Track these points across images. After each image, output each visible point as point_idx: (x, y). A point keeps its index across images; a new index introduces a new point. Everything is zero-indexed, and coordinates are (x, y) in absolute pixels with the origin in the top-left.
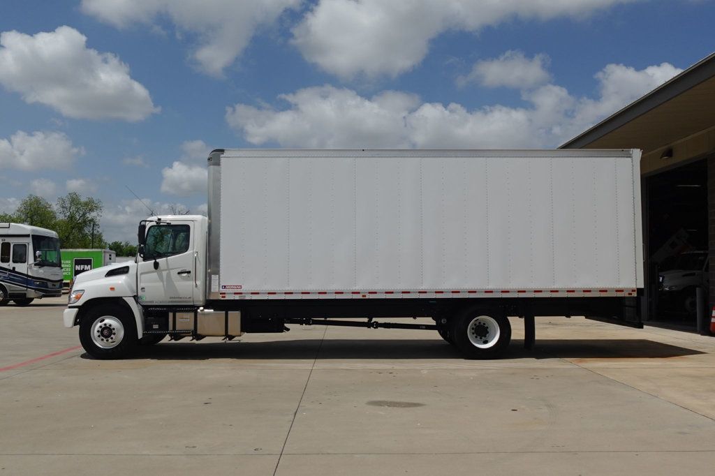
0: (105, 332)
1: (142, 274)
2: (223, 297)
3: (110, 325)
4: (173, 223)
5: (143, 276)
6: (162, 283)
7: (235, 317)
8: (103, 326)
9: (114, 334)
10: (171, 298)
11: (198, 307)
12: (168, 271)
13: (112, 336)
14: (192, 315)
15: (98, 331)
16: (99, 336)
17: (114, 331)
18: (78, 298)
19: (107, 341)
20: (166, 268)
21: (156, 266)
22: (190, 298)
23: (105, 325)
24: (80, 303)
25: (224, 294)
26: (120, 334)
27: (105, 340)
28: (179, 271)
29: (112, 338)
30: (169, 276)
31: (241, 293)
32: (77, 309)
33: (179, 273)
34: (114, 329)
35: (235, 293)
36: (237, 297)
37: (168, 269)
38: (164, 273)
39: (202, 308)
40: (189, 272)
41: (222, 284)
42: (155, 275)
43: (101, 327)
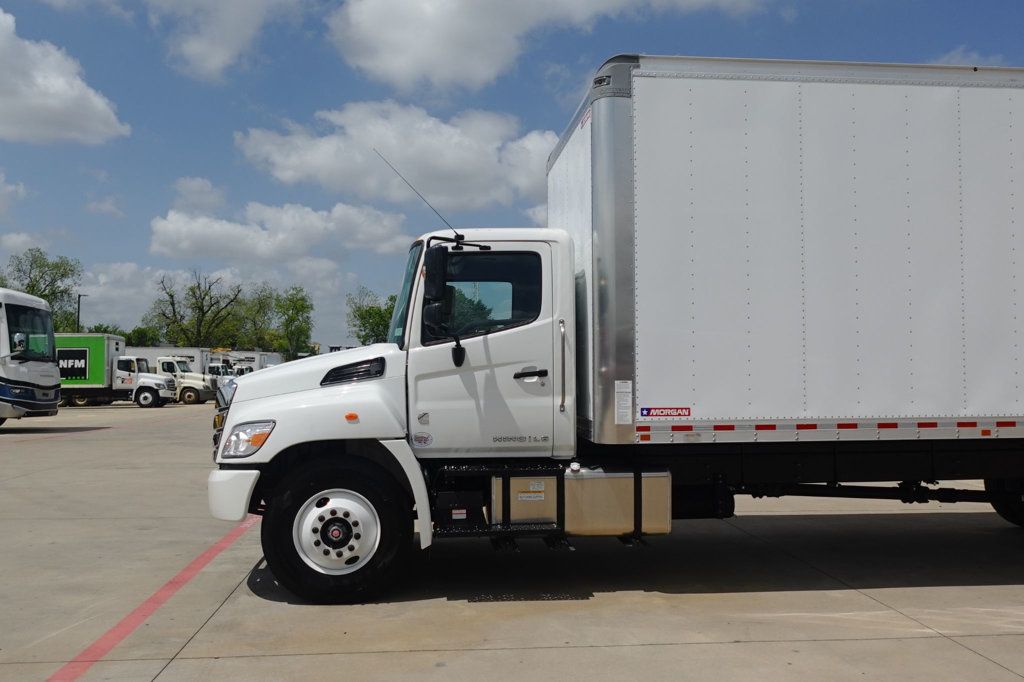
0: (335, 532)
1: (419, 378)
2: (644, 438)
3: (347, 514)
4: (495, 247)
5: (420, 383)
6: (471, 404)
7: (658, 486)
8: (328, 517)
9: (358, 537)
10: (496, 440)
11: (567, 463)
12: (488, 371)
13: (352, 542)
14: (552, 481)
15: (315, 531)
16: (317, 544)
17: (355, 530)
18: (259, 441)
19: (340, 555)
20: (485, 363)
21: (459, 356)
22: (545, 439)
23: (333, 512)
24: (265, 455)
25: (647, 429)
26: (371, 536)
27: (333, 553)
28: (519, 369)
29: (351, 548)
30: (491, 381)
31: (689, 428)
32: (256, 473)
33: (517, 376)
34: (356, 524)
35: (675, 428)
36: (680, 438)
37: (490, 365)
38: (480, 377)
39: (575, 466)
40: (543, 374)
41: (641, 404)
42: (455, 381)
43: (321, 518)
